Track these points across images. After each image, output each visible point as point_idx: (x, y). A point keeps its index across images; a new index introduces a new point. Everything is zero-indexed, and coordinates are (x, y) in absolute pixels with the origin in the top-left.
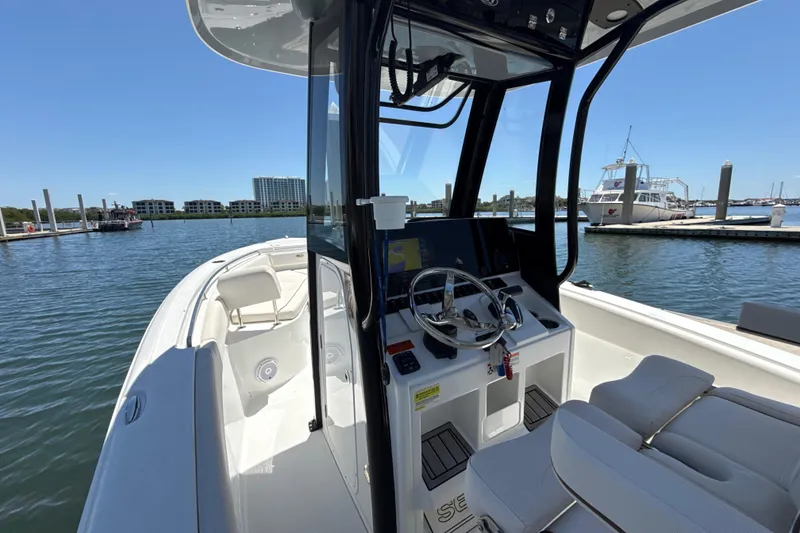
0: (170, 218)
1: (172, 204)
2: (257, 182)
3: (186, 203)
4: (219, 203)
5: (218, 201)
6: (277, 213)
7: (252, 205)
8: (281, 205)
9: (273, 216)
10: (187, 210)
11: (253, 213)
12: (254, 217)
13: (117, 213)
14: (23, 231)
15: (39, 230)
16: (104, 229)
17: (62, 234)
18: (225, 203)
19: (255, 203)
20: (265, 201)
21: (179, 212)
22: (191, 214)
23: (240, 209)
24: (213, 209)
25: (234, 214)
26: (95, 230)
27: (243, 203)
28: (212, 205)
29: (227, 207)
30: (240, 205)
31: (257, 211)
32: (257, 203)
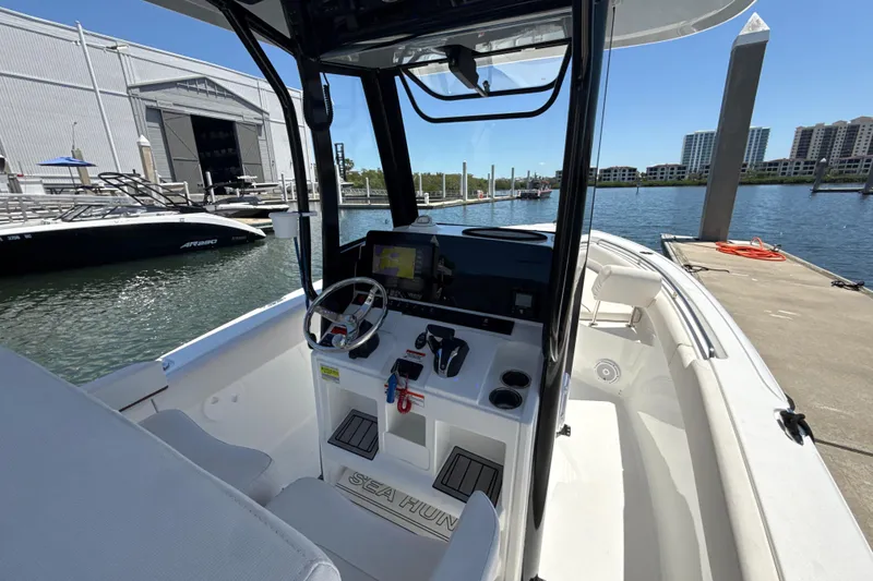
2: (690, 138)
3: (601, 170)
4: (635, 170)
5: (634, 167)
6: (706, 180)
7: (676, 170)
9: (699, 184)
10: (601, 178)
11: (674, 180)
12: (673, 185)
13: (535, 183)
14: (476, 197)
16: (523, 197)
17: (497, 201)
18: (642, 170)
19: (679, 168)
20: (695, 164)
22: (603, 183)
23: (659, 176)
24: (626, 177)
25: (649, 182)
26: (518, 198)
27: (664, 168)
28: (627, 173)
29: (643, 174)
30: (659, 171)
31: (679, 179)
32: (681, 168)
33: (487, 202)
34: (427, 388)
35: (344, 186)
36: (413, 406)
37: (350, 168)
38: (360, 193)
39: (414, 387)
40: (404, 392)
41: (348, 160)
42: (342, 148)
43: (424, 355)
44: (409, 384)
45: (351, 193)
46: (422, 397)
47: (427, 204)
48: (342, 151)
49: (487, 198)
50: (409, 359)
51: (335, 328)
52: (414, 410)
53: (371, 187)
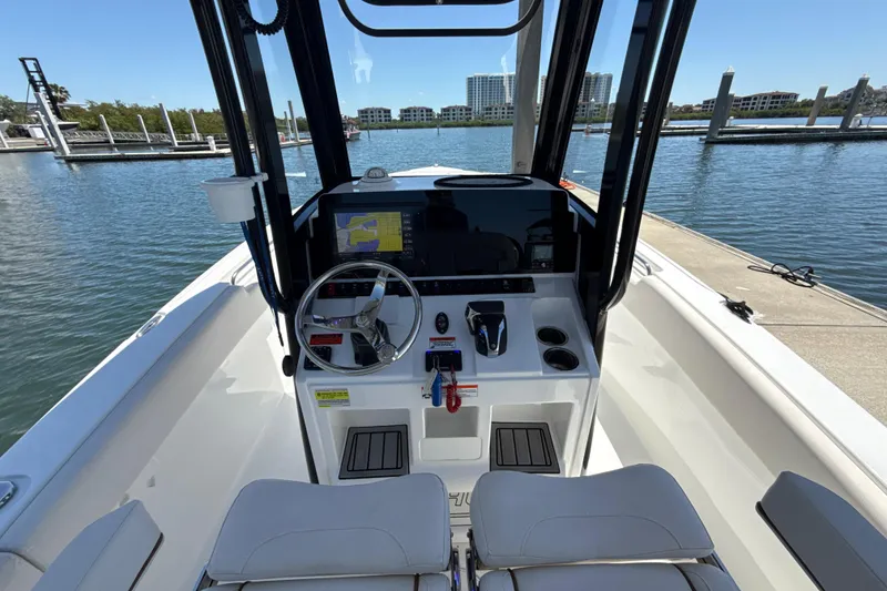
0: (388, 128)
1: (389, 111)
2: (471, 81)
3: (402, 111)
4: (431, 110)
5: (430, 107)
6: (488, 121)
7: (464, 112)
8: (493, 111)
9: (483, 125)
10: (402, 119)
11: (464, 121)
12: (464, 126)
15: (287, 140)
17: (303, 144)
18: (437, 111)
19: (466, 109)
20: (477, 107)
21: (395, 120)
22: (405, 123)
23: (451, 117)
24: (425, 117)
25: (444, 123)
27: (454, 109)
28: (425, 113)
29: (438, 115)
30: (452, 112)
31: (468, 119)
32: (468, 109)
33: (292, 146)
34: (480, 375)
35: (61, 127)
36: (463, 400)
37: (62, 100)
38: (94, 137)
39: (462, 378)
40: (453, 387)
41: (55, 87)
42: (37, 65)
43: (453, 339)
44: (457, 378)
45: (78, 138)
46: (476, 386)
47: (215, 150)
48: (39, 71)
49: (291, 142)
50: (437, 348)
51: (313, 337)
52: (465, 403)
53: (114, 129)
